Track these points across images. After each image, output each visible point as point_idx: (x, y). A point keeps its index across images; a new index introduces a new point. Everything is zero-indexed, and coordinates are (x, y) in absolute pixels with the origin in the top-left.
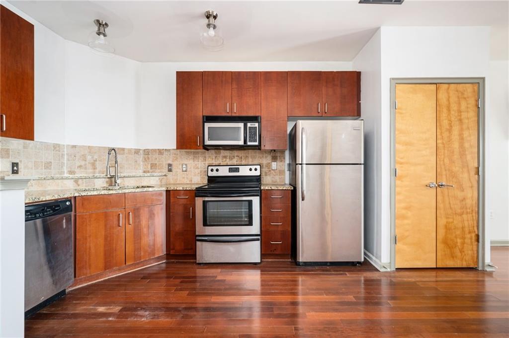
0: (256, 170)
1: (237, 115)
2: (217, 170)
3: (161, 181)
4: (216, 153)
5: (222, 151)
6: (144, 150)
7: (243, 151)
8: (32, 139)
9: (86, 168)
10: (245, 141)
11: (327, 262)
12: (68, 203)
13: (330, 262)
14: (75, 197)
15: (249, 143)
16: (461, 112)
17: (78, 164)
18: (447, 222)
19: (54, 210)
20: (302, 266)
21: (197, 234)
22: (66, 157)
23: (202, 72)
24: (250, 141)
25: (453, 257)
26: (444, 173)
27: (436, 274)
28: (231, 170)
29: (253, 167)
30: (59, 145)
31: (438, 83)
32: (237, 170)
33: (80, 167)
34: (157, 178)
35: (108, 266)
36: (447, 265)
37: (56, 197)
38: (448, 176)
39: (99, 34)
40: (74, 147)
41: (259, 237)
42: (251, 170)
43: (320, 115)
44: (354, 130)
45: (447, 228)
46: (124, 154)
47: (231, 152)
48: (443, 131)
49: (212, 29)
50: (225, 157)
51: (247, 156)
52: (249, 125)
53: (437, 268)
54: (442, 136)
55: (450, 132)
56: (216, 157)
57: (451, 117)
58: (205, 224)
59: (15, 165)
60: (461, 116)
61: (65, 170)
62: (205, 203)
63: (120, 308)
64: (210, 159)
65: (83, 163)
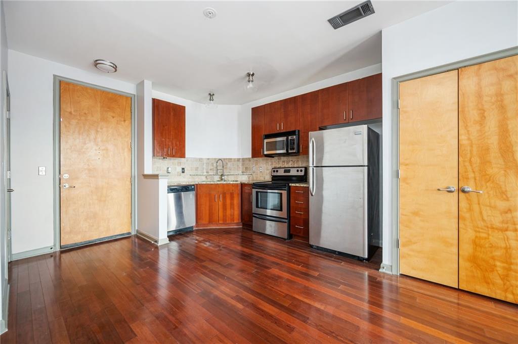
0: (301, 171)
1: (284, 131)
2: (277, 171)
3: (249, 178)
4: (278, 159)
5: (282, 158)
6: (242, 159)
7: (295, 157)
8: (185, 158)
9: (213, 170)
10: (287, 150)
11: (336, 251)
12: (193, 187)
13: (338, 252)
14: (197, 184)
15: (290, 151)
16: (502, 95)
17: (210, 168)
18: (476, 237)
19: (186, 189)
20: (315, 249)
21: (253, 212)
22: (205, 164)
23: (264, 105)
24: (291, 149)
25: (488, 283)
26: (471, 175)
27: (458, 295)
28: (285, 171)
29: (300, 169)
30: (202, 159)
31: (460, 68)
32: (289, 171)
33: (211, 169)
34: (247, 176)
35: (211, 221)
36: (475, 289)
37: (187, 184)
38: (477, 178)
39: (210, 100)
40: (208, 159)
41: (287, 221)
42: (298, 171)
43: (347, 121)
44: (356, 134)
45: (476, 244)
46: (231, 162)
47: (287, 158)
48: (469, 125)
49: (251, 83)
50: (284, 162)
51: (298, 161)
52: (290, 138)
53: (458, 290)
54: (468, 131)
55: (481, 125)
56: (278, 162)
57: (483, 105)
58: (257, 207)
59: (183, 169)
60: (502, 101)
61: (205, 171)
62: (257, 192)
63: (203, 239)
64: (275, 163)
65: (212, 167)
